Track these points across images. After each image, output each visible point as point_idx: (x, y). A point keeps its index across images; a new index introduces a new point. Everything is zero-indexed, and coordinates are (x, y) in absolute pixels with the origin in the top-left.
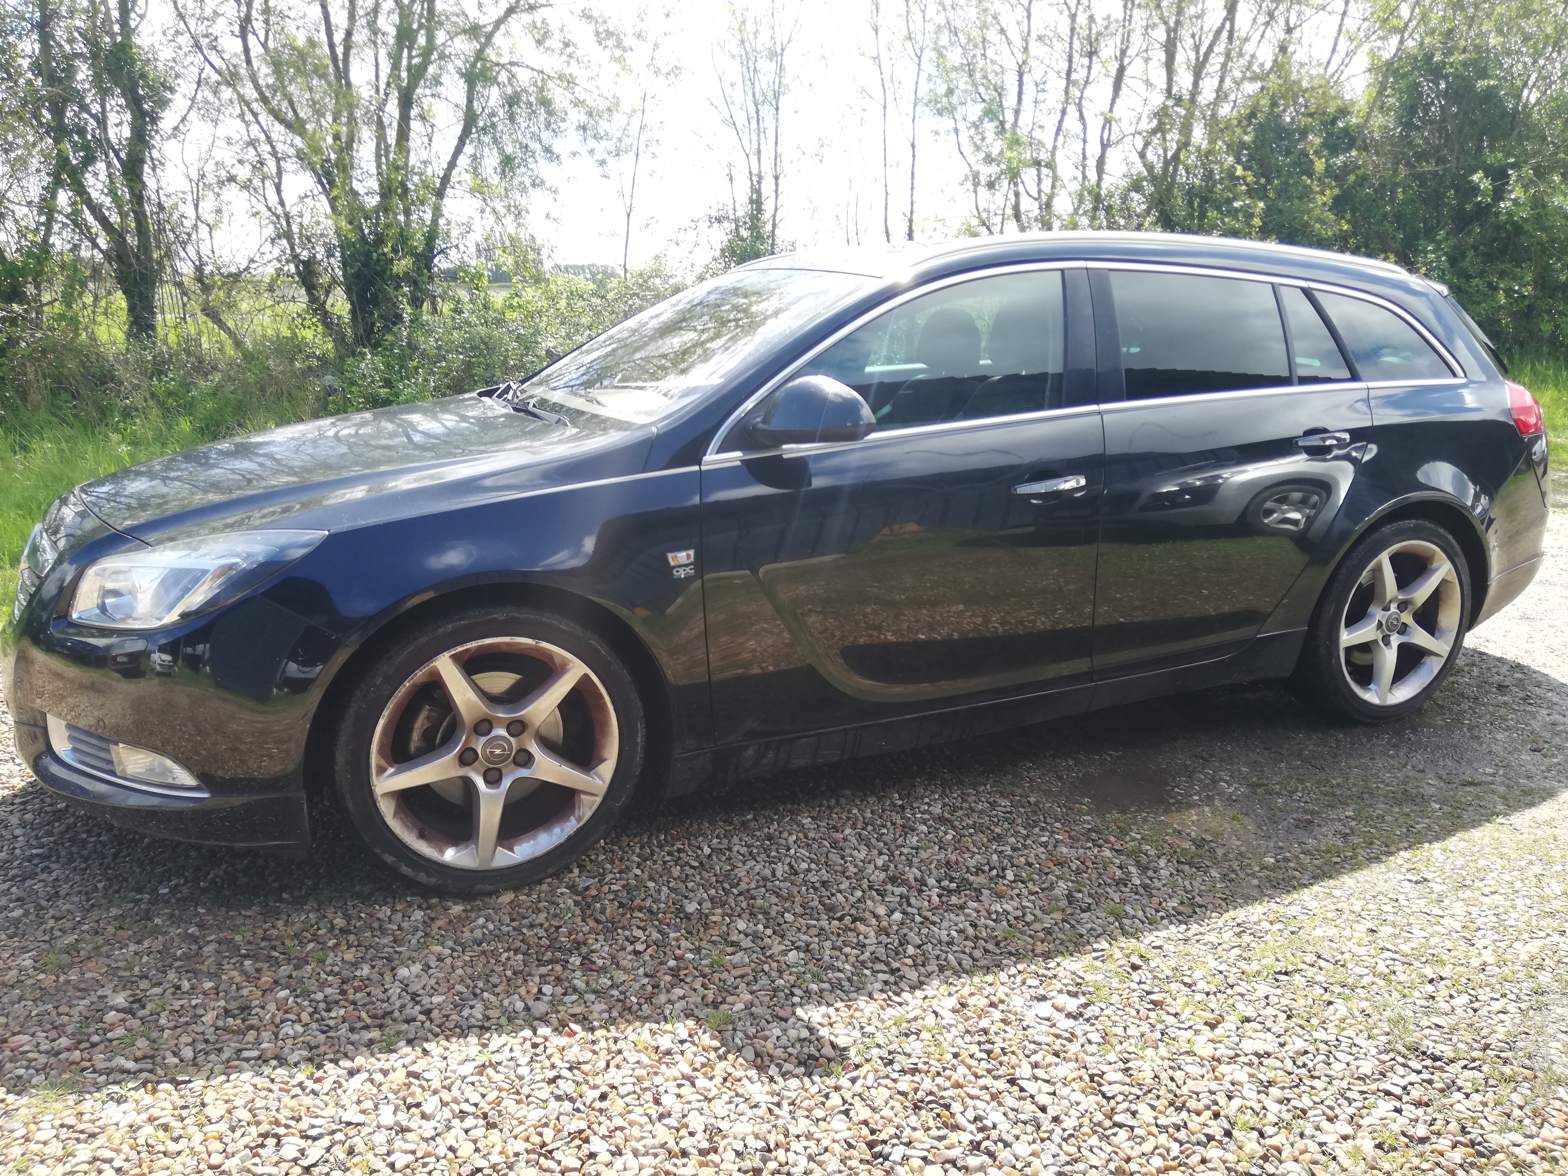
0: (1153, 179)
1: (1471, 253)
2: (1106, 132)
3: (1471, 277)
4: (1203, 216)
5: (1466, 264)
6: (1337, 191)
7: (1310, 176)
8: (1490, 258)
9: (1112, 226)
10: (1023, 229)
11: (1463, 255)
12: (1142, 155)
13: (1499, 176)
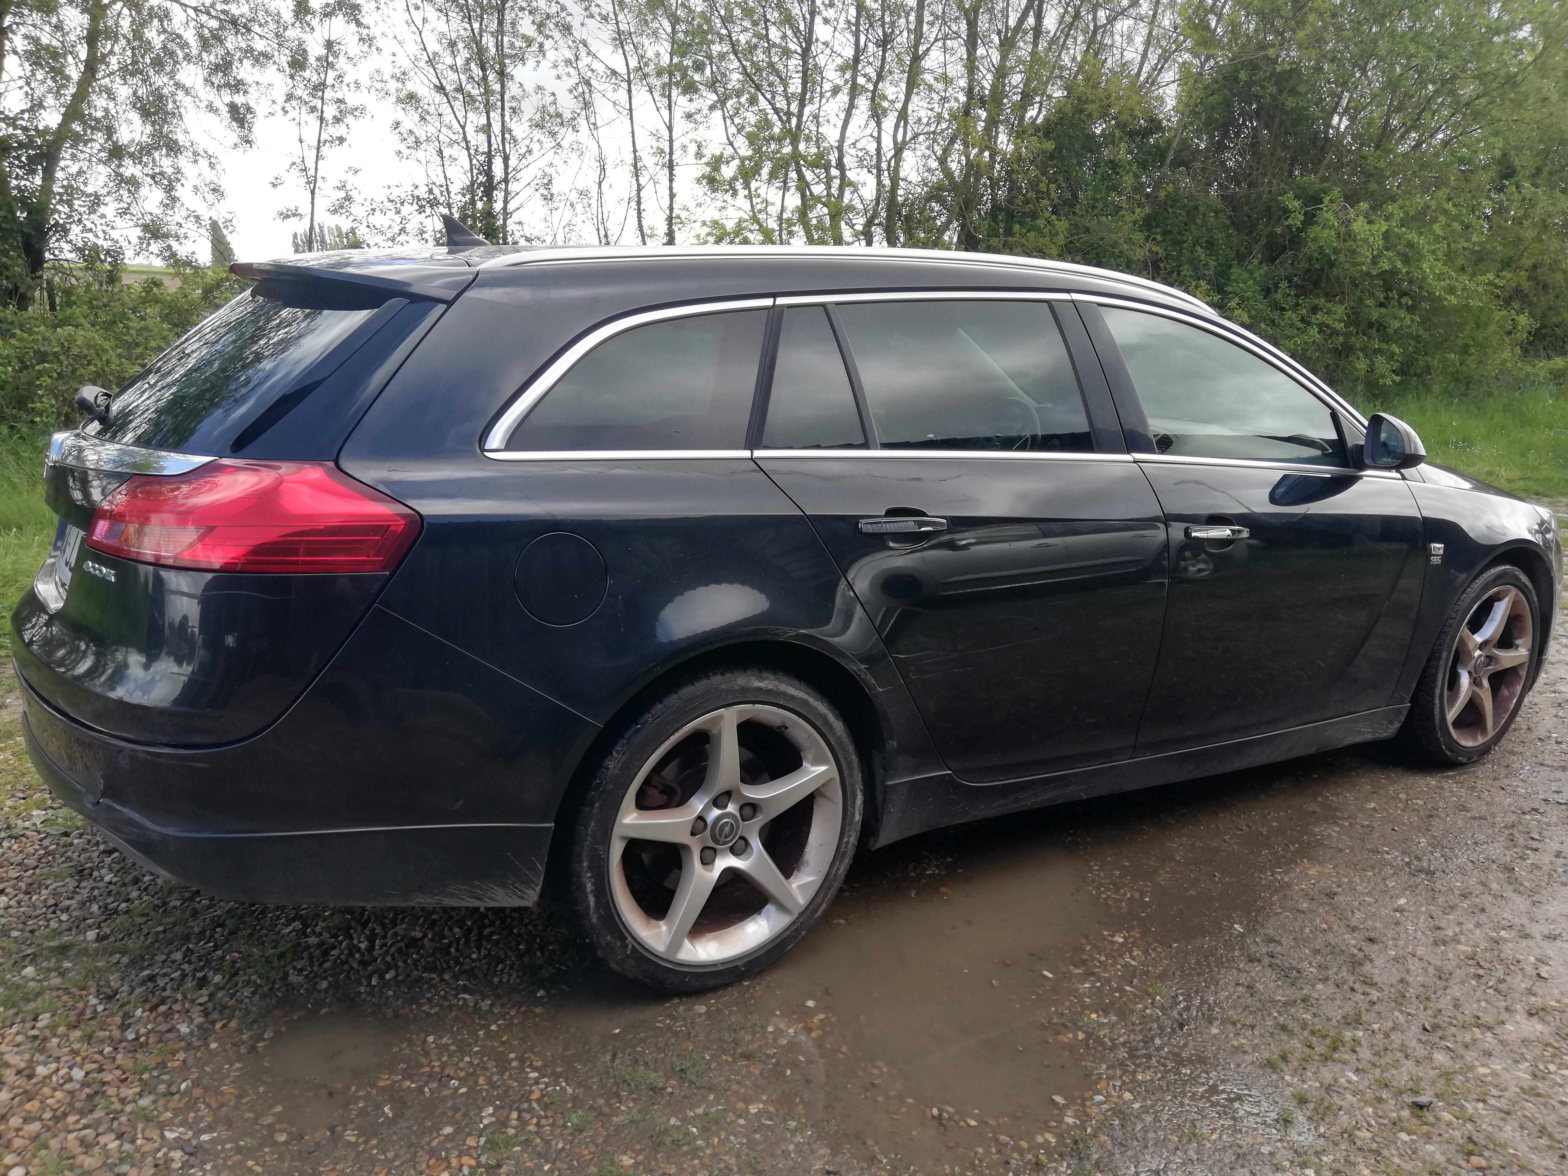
0: (954, 187)
1: (1284, 285)
2: (901, 130)
3: (1284, 309)
4: (1009, 232)
5: (1278, 296)
6: (1147, 210)
7: (1120, 194)
8: (1302, 291)
9: (912, 242)
10: (811, 241)
11: (1276, 287)
12: (942, 161)
13: (1312, 200)
